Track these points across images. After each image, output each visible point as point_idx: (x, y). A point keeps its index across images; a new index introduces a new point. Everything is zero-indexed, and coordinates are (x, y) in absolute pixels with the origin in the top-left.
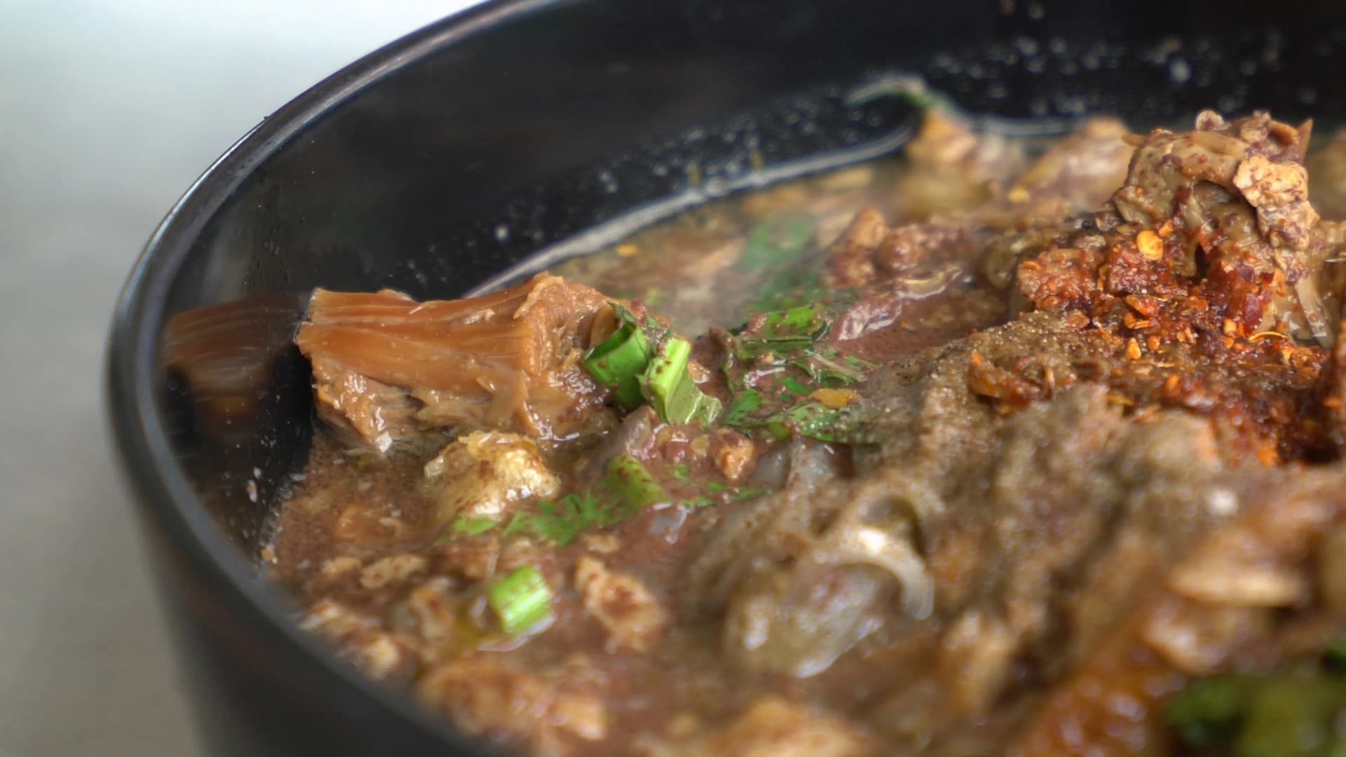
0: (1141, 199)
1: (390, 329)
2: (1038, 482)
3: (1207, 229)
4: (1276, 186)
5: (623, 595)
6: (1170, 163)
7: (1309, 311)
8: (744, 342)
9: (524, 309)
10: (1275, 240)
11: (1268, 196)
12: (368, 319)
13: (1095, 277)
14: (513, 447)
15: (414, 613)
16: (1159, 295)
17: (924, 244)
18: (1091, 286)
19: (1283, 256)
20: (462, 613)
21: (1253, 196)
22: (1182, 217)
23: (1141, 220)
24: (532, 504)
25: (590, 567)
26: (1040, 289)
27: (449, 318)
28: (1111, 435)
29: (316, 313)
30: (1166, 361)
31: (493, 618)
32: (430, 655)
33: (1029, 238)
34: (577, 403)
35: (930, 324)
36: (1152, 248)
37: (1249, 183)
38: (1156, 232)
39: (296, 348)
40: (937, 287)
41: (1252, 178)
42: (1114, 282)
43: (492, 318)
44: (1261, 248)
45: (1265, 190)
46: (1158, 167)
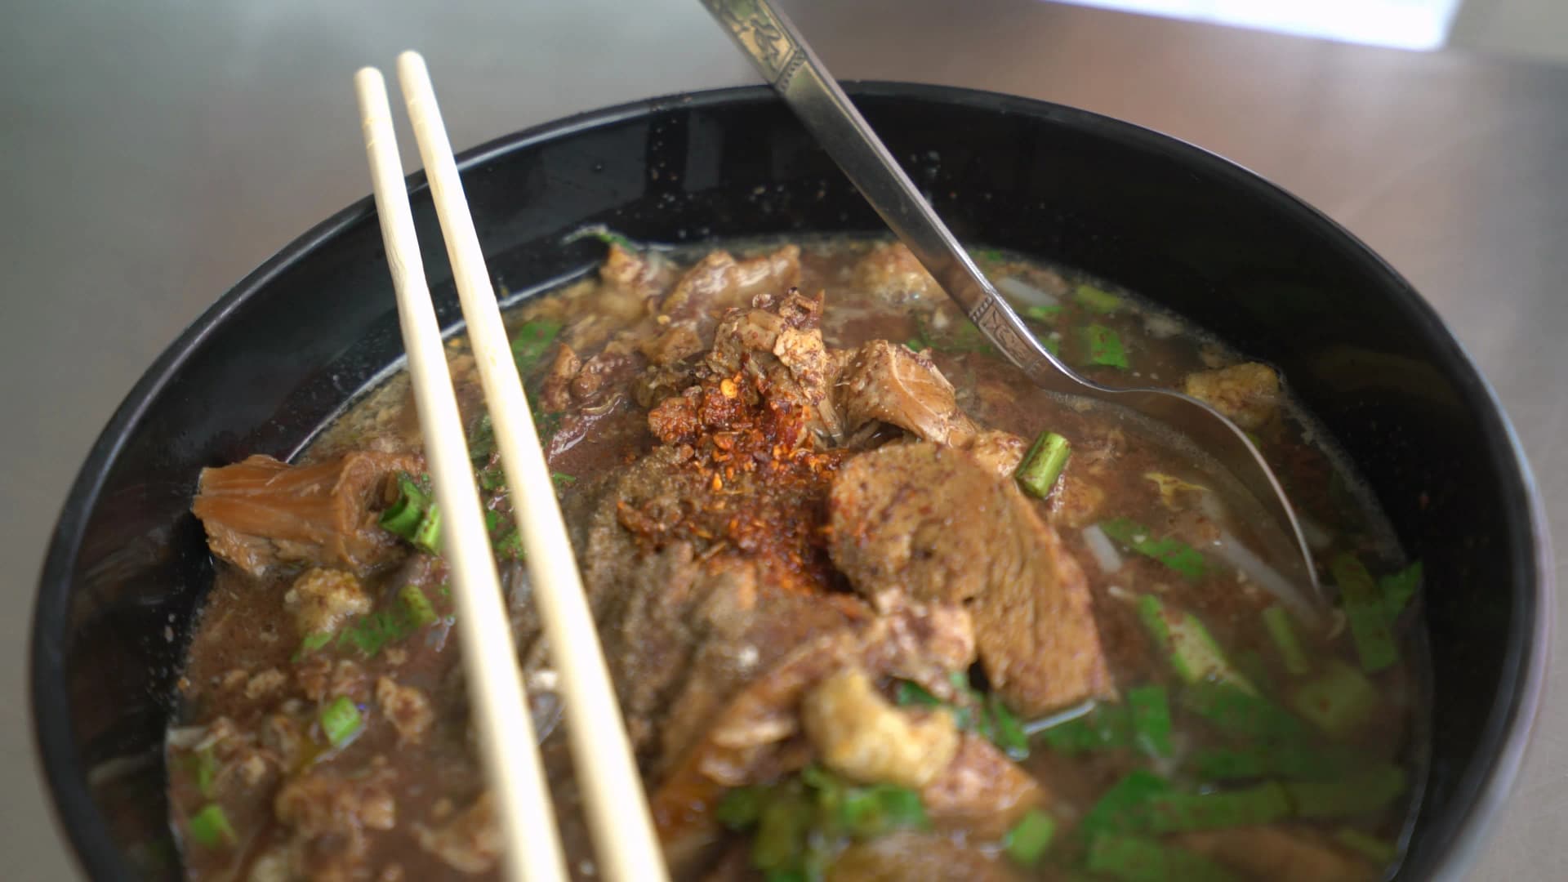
0: (721, 361)
1: (254, 499)
2: (647, 627)
3: (762, 376)
4: (800, 351)
5: (407, 704)
6: (736, 337)
7: (828, 419)
8: (486, 474)
9: (337, 487)
10: (802, 383)
11: (795, 360)
12: (239, 491)
13: (697, 416)
14: (337, 587)
15: (275, 733)
16: (734, 430)
17: (602, 370)
18: (694, 421)
19: (808, 391)
20: (304, 734)
21: (785, 360)
22: (746, 370)
23: (723, 372)
24: (353, 621)
25: (387, 685)
26: (662, 429)
27: (291, 489)
28: (692, 586)
29: (205, 487)
30: (737, 489)
31: (323, 736)
32: (286, 767)
33: (658, 380)
34: (377, 548)
35: (605, 437)
36: (730, 391)
37: (783, 351)
38: (732, 380)
39: (192, 516)
40: (609, 409)
41: (785, 347)
42: (707, 419)
43: (319, 491)
44: (794, 388)
45: (793, 356)
46: (729, 339)
